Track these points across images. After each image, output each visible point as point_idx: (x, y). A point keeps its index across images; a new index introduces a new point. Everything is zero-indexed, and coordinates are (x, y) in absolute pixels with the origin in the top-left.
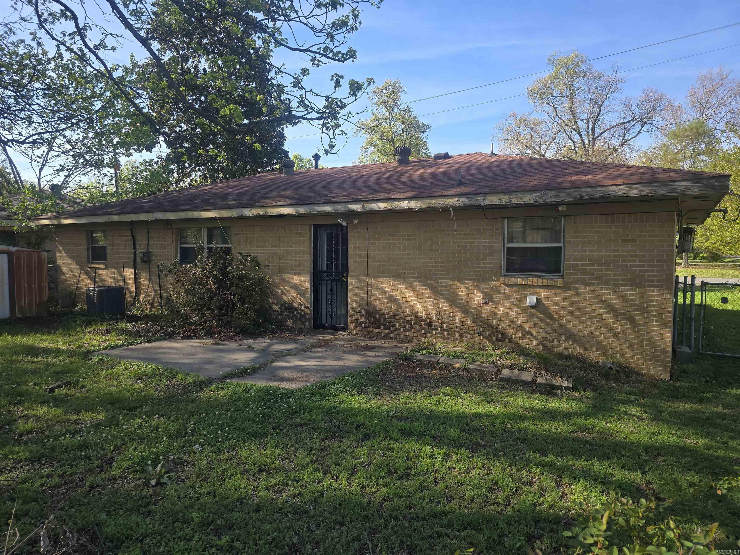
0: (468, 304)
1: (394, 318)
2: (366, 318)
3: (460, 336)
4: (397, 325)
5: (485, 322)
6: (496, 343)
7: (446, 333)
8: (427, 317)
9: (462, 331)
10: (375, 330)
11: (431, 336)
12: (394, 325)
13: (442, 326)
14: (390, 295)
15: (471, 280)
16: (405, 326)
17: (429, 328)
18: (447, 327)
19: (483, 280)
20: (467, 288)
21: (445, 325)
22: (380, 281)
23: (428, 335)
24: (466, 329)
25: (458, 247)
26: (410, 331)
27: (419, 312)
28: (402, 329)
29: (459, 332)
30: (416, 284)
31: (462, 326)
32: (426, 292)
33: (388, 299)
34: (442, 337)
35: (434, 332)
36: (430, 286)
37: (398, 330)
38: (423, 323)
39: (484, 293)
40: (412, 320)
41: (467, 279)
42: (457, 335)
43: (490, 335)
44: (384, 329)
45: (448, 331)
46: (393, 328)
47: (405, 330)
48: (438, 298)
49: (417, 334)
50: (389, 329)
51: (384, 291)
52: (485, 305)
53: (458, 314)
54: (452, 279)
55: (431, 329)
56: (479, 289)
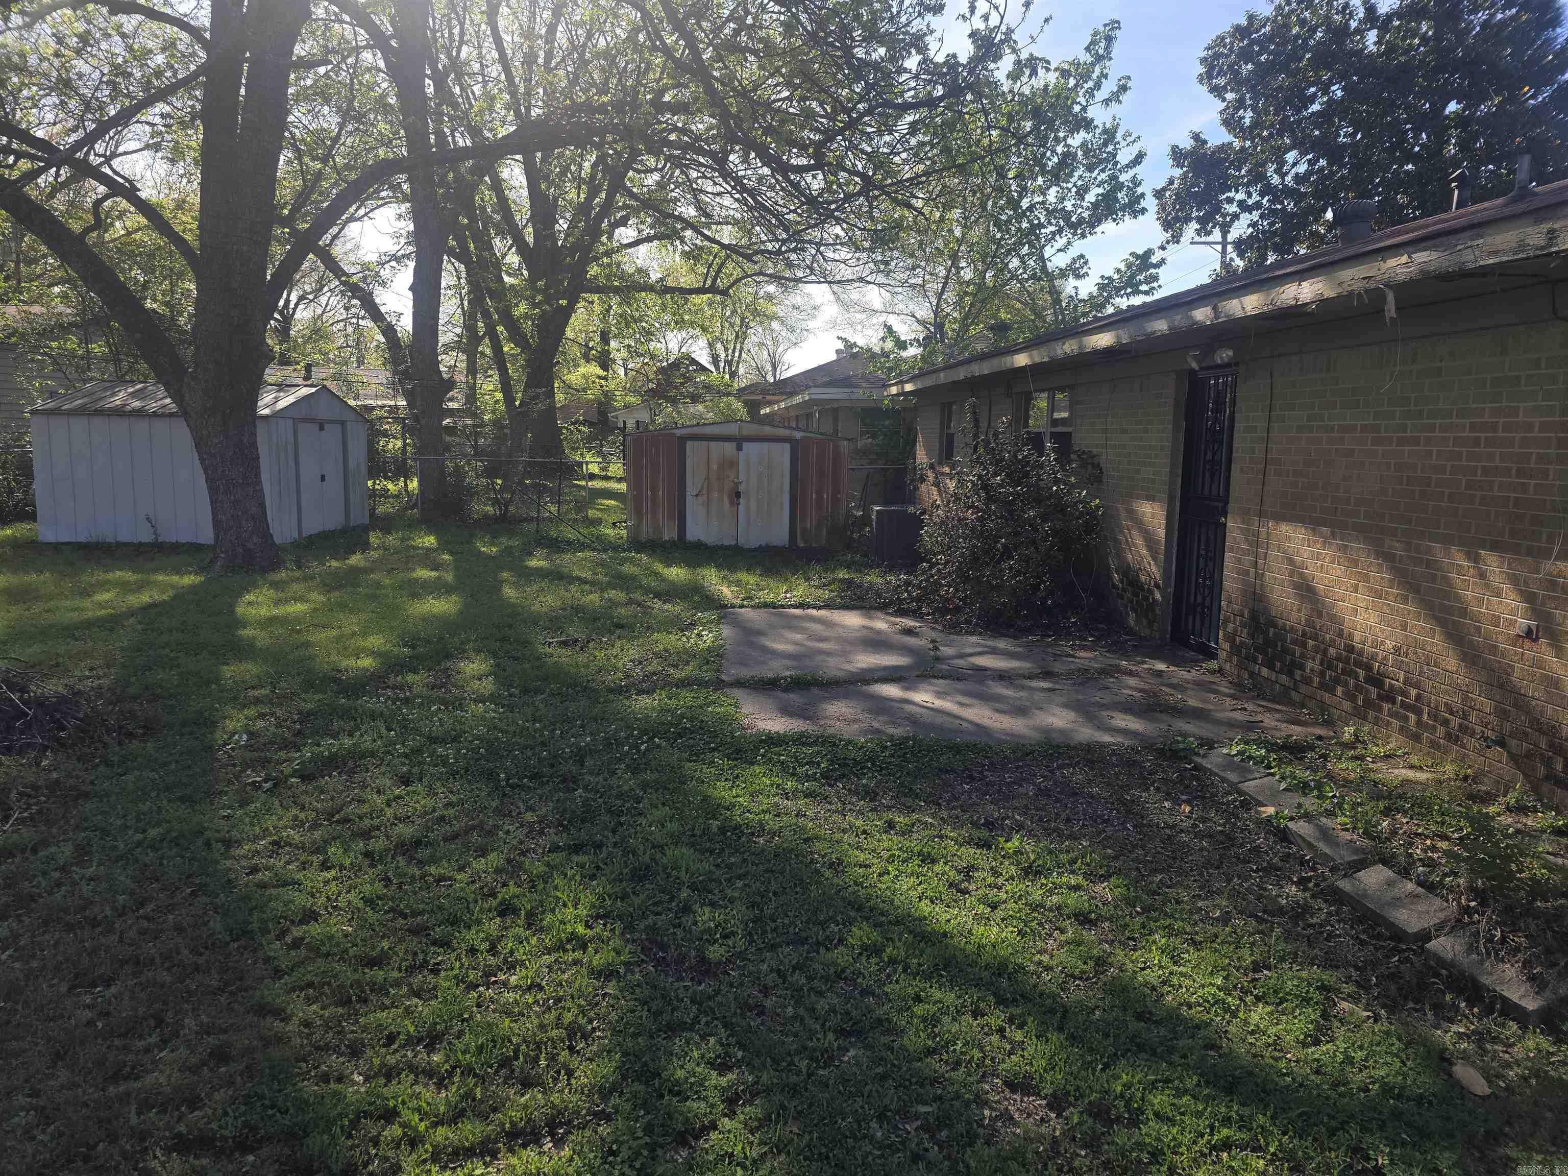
0: (1478, 629)
1: (1304, 645)
2: (1252, 636)
3: (1448, 736)
4: (1309, 665)
5: (1520, 702)
6: (1546, 788)
7: (1412, 717)
8: (1374, 657)
9: (1455, 722)
10: (1265, 671)
11: (1377, 718)
12: (1302, 667)
13: (1405, 694)
14: (1301, 575)
15: (1495, 547)
16: (1322, 674)
17: (1374, 692)
18: (1418, 698)
19: (1530, 552)
20: (1482, 575)
21: (1414, 692)
22: (1285, 528)
23: (1371, 714)
24: (1465, 716)
25: (1473, 428)
26: (1332, 691)
27: (1357, 636)
28: (1316, 680)
29: (1446, 722)
30: (1357, 547)
31: (1456, 701)
32: (1381, 576)
33: (1297, 586)
34: (1402, 729)
35: (1386, 706)
36: (1388, 557)
37: (1307, 681)
38: (1362, 673)
39: (1529, 598)
40: (1339, 659)
41: (1483, 545)
42: (1441, 731)
43: (1529, 755)
44: (1281, 671)
45: (1419, 713)
46: (1298, 674)
47: (1323, 686)
48: (1405, 600)
49: (1347, 705)
50: (1291, 674)
51: (1291, 562)
52: (1528, 644)
53: (1452, 663)
54: (1447, 541)
55: (1379, 695)
56: (1514, 581)
